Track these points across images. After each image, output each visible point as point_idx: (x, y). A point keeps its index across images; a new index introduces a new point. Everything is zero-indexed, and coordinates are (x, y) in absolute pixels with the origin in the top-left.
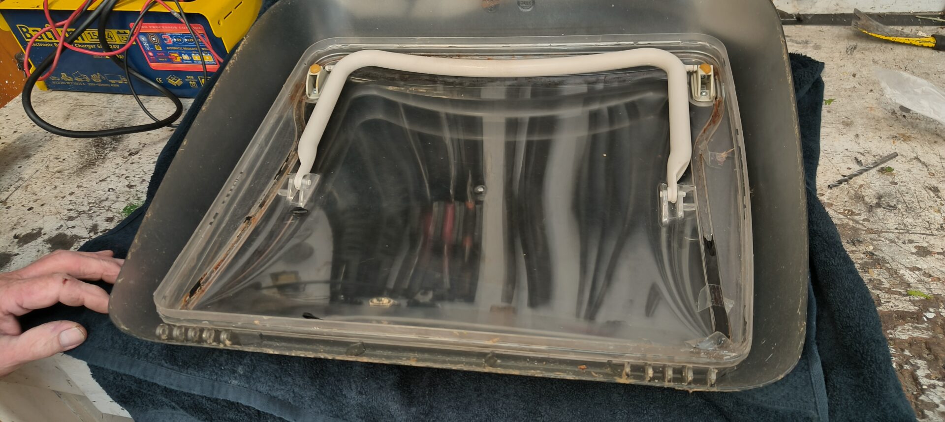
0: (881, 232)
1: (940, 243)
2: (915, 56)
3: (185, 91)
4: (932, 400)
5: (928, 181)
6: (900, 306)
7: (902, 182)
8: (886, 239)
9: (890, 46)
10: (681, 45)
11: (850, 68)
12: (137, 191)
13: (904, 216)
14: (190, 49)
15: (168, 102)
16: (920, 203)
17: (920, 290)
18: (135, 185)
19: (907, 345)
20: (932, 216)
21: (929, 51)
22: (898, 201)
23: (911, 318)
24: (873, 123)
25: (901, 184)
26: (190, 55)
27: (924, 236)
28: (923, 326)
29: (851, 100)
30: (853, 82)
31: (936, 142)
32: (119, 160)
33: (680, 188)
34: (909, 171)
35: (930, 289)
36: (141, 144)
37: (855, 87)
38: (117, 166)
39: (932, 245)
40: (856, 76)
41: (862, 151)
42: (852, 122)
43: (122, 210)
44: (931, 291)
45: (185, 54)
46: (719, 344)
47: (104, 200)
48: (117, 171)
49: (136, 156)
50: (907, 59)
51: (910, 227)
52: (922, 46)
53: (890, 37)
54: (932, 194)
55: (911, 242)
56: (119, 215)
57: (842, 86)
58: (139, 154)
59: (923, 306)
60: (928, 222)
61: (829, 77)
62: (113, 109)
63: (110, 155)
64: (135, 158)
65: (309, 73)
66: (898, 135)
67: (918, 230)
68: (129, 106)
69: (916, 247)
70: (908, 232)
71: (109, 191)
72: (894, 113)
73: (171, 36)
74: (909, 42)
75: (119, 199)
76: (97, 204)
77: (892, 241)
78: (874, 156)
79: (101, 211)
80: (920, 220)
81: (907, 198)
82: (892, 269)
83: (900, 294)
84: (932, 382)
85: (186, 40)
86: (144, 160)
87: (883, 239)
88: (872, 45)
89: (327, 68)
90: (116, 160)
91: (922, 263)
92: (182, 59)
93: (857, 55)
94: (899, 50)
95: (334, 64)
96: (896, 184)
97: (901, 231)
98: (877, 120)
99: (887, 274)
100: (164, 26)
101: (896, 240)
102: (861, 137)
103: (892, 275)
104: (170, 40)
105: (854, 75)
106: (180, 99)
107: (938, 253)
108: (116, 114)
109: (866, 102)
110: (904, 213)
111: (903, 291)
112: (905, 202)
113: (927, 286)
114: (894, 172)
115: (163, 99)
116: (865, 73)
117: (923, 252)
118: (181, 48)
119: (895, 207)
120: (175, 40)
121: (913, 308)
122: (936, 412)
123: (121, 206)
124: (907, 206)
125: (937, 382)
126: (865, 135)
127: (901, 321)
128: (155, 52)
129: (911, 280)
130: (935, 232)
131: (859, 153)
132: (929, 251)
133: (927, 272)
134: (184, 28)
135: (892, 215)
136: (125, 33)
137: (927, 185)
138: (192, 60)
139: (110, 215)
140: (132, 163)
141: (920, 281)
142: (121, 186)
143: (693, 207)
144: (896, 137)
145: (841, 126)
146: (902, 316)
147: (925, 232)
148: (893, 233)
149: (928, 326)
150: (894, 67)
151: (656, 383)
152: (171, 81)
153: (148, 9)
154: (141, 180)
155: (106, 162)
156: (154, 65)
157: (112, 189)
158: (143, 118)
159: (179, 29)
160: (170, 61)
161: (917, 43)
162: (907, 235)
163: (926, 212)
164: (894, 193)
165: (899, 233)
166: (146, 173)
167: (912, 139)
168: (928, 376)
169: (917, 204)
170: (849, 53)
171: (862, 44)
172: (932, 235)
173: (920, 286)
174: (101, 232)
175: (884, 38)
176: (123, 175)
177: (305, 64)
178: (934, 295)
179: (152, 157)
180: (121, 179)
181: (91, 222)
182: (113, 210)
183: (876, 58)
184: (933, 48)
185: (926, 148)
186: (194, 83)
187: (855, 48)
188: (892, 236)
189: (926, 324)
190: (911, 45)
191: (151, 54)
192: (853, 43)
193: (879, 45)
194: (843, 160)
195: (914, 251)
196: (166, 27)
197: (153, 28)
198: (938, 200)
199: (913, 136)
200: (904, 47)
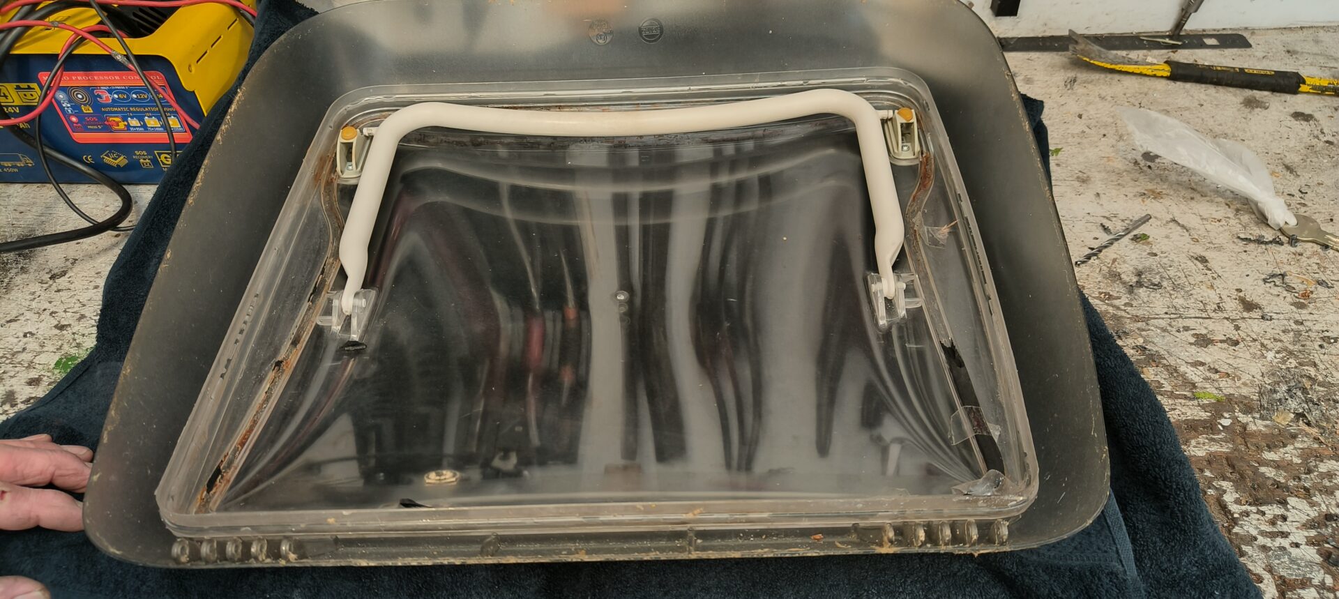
0: (1149, 319)
1: (1220, 328)
2: (1149, 89)
3: (134, 174)
4: (1248, 532)
5: (1192, 250)
6: (1188, 414)
7: (1162, 253)
8: (1157, 327)
9: (1117, 77)
10: (865, 83)
11: (1074, 108)
12: (74, 334)
13: (1173, 297)
14: (142, 109)
15: (103, 193)
16: (1189, 278)
17: (1208, 390)
18: (70, 325)
19: (1205, 463)
20: (1205, 294)
21: (1164, 82)
22: (1162, 277)
23: (1204, 428)
24: (1114, 178)
25: (1162, 255)
26: (141, 119)
27: (1201, 320)
28: (1220, 436)
29: (1082, 149)
30: (1079, 126)
31: (1192, 199)
32: (36, 287)
33: (898, 278)
34: (1167, 237)
35: (1219, 389)
36: (67, 260)
37: (1083, 132)
38: (33, 297)
39: (1212, 332)
40: (1083, 117)
41: (1107, 214)
42: (1088, 177)
43: (53, 366)
44: (1221, 390)
45: (132, 117)
46: (998, 486)
47: (19, 352)
48: (34, 304)
49: (63, 278)
50: (1141, 93)
51: (1182, 310)
52: (1155, 76)
53: (1116, 64)
54: (1200, 266)
55: (1187, 329)
56: (49, 374)
57: (1069, 131)
58: (67, 276)
59: (1215, 411)
60: (1202, 302)
61: (1050, 119)
62: (11, 208)
63: (18, 280)
64: (62, 282)
65: (340, 140)
66: (1146, 192)
67: (1192, 313)
68: (38, 201)
69: (1194, 335)
70: (1181, 317)
71: (25, 336)
72: (1136, 163)
73: (110, 91)
74: (1138, 72)
75: (45, 349)
76: (7, 358)
77: (1164, 330)
78: (1123, 221)
79: (17, 369)
80: (1193, 300)
81: (1172, 273)
82: (1170, 366)
83: (1186, 397)
84: (1244, 508)
85: (134, 96)
86: (78, 284)
87: (1152, 328)
88: (1096, 76)
89: (366, 131)
90: (29, 287)
91: (1204, 355)
92: (128, 126)
93: (1079, 89)
94: (1128, 82)
95: (377, 125)
96: (1156, 255)
97: (1172, 316)
98: (1118, 174)
99: (1165, 373)
100: (98, 75)
101: (1169, 328)
102: (1102, 195)
103: (1172, 374)
104: (106, 97)
105: (1080, 116)
106: (125, 187)
107: (1222, 341)
108: (18, 215)
109: (1100, 150)
110: (1172, 292)
111: (1189, 394)
112: (1170, 279)
113: (1216, 384)
114: (1150, 239)
115: (94, 188)
116: (1092, 112)
117: (1203, 341)
118: (126, 109)
119: (1159, 286)
120: (116, 96)
121: (1204, 415)
122: (1255, 547)
123: (50, 359)
124: (1173, 283)
125: (1249, 508)
126: (1107, 194)
127: (1193, 433)
128: (81, 116)
129: (1196, 379)
130: (1212, 315)
131: (1104, 217)
132: (1209, 339)
133: (1212, 366)
134: (134, 78)
135: (1158, 296)
136: (29, 88)
137: (1192, 254)
138: (145, 126)
139: (33, 374)
140: (58, 291)
141: (1206, 379)
142: (45, 327)
143: (919, 302)
144: (1144, 194)
145: (1077, 184)
146: (1194, 427)
147: (1200, 316)
148: (1163, 318)
149: (1226, 437)
150: (1127, 104)
151: (927, 548)
152: (108, 160)
153: (72, 51)
154: (78, 316)
155: (13, 293)
156: (80, 137)
157: (30, 333)
158: (64, 219)
159: (122, 79)
160: (108, 128)
161: (1149, 72)
162: (1180, 320)
163: (1198, 290)
164: (1154, 267)
165: (1170, 319)
166: (84, 305)
167: (1164, 196)
168: (1238, 502)
169: (1185, 279)
170: (1069, 86)
171: (1083, 76)
172: (1210, 318)
173: (1208, 386)
174: (22, 402)
175: (1109, 66)
176: (45, 310)
177: (331, 127)
178: (1226, 395)
179: (91, 279)
180: (43, 317)
181: (3, 388)
182: (37, 366)
183: (1103, 94)
184: (1168, 78)
185: (1183, 207)
186: (147, 160)
187: (1075, 81)
188: (1163, 323)
189: (1223, 434)
190: (1141, 75)
191: (74, 119)
192: (1071, 74)
193: (1103, 76)
194: (1087, 228)
195: (1193, 340)
196: (101, 78)
197: (77, 79)
198: (1209, 272)
199: (1164, 192)
200: (1134, 78)
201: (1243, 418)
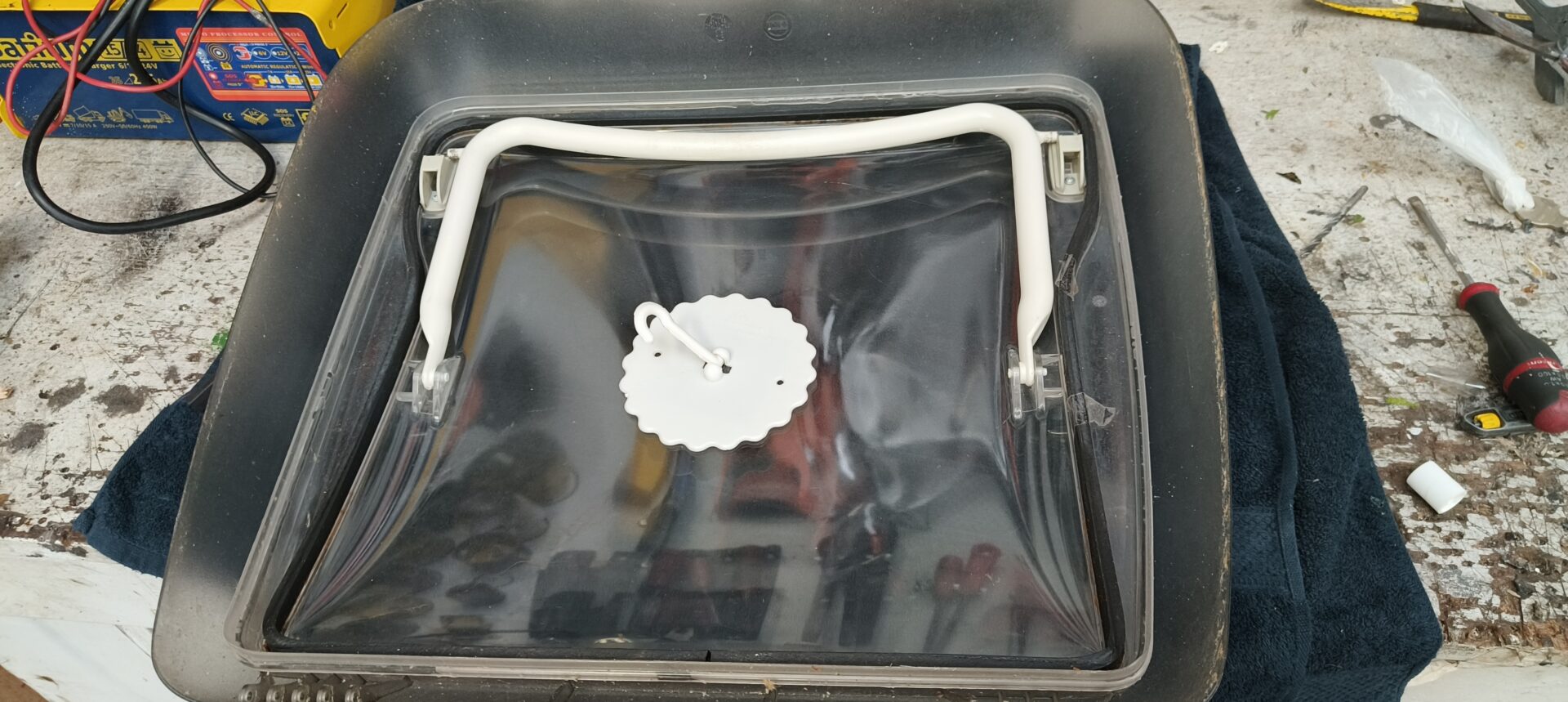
0: (1349, 314)
1: (1427, 326)
2: (1391, 36)
3: (273, 132)
4: (1420, 548)
5: (1410, 235)
6: (1376, 421)
7: (1376, 237)
8: (1357, 324)
9: (1355, 20)
11: (1300, 59)
12: (228, 307)
13: (1380, 289)
14: (282, 67)
15: (244, 151)
16: (1401, 267)
17: (1402, 395)
18: (223, 298)
19: (1387, 475)
20: (1416, 287)
21: (1410, 27)
22: (1371, 266)
23: (1391, 436)
24: (1334, 146)
25: (1376, 240)
26: (281, 76)
27: (1406, 317)
28: (1407, 446)
29: (1302, 111)
30: (1303, 82)
31: (1420, 173)
32: (185, 256)
34: (1384, 219)
35: (1414, 394)
36: (214, 227)
37: (1307, 90)
38: (184, 267)
39: (1416, 330)
40: (1309, 72)
41: (1319, 191)
42: (1304, 145)
43: (211, 341)
44: (1416, 396)
45: (272, 75)
47: (176, 326)
48: (186, 275)
49: (212, 247)
50: (1380, 42)
51: (1387, 304)
52: (1399, 20)
53: (1354, 7)
54: (1416, 253)
55: (1389, 326)
56: (208, 350)
57: (1290, 89)
58: (216, 244)
59: (1406, 419)
60: (1411, 295)
61: (1270, 73)
62: (153, 168)
63: (168, 247)
64: (211, 251)
66: (1368, 165)
67: (1399, 308)
68: (179, 160)
69: (1396, 334)
70: (1385, 313)
71: (181, 309)
72: (1362, 129)
73: (249, 48)
74: (1380, 15)
75: (201, 323)
76: (166, 333)
77: (1365, 327)
78: (1337, 199)
79: (176, 344)
80: (1401, 294)
81: (1383, 261)
82: (1365, 367)
83: (1376, 403)
84: (1420, 523)
85: (274, 53)
86: (228, 254)
87: (1351, 324)
88: (1331, 19)
90: (180, 256)
91: (1403, 357)
92: (268, 84)
93: (1309, 36)
94: (1368, 27)
96: (1368, 240)
97: (1376, 311)
98: (1340, 142)
99: (1358, 375)
100: (237, 32)
101: (1370, 325)
102: (1317, 168)
103: (1365, 376)
104: (245, 54)
105: (1305, 70)
106: (265, 145)
107: (1426, 341)
108: (161, 176)
109: (1323, 113)
110: (1380, 284)
111: (1379, 399)
112: (1380, 268)
113: (1412, 389)
114: (1364, 222)
115: (235, 146)
116: (1320, 65)
117: (1406, 340)
118: (266, 67)
119: (1367, 277)
120: (255, 53)
121: (1393, 423)
122: (1425, 564)
123: (207, 334)
124: (1382, 273)
125: (1424, 523)
126: (1324, 167)
127: (1379, 441)
128: (221, 73)
129: (1390, 383)
130: (1421, 311)
131: (1316, 194)
132: (1412, 338)
133: (1410, 369)
134: (272, 36)
135: (1363, 287)
136: (167, 44)
137: (1409, 240)
138: (285, 84)
139: (193, 350)
140: (209, 261)
141: (1402, 383)
142: (200, 300)
144: (1366, 167)
145: (1290, 154)
146: (1381, 434)
147: (1406, 311)
148: (1365, 314)
149: (1413, 447)
150: (1362, 55)
152: (249, 118)
153: (212, 7)
154: (231, 288)
155: (164, 262)
156: (219, 94)
157: (185, 305)
158: (207, 181)
159: (261, 35)
160: (247, 86)
161: (1393, 16)
162: (1384, 316)
163: (1408, 282)
164: (1364, 254)
165: (1373, 314)
166: (235, 277)
167: (1388, 170)
168: (1414, 517)
169: (1396, 269)
170: (1297, 33)
171: (1315, 19)
172: (1417, 314)
173: (1402, 390)
174: (185, 379)
175: (1346, 8)
176: (197, 281)
178: (1420, 402)
179: (240, 249)
180: (196, 289)
181: (165, 364)
182: (196, 341)
183: (1336, 41)
184: (1415, 23)
185: (1407, 183)
186: (288, 119)
187: (1305, 25)
188: (1363, 319)
189: (1410, 444)
190: (1384, 18)
191: (213, 76)
192: (1301, 17)
193: (1339, 19)
194: (1295, 207)
195: (1394, 339)
196: (240, 34)
197: (215, 35)
198: (1424, 261)
199: (1389, 164)
200: (1375, 21)
201: (1435, 427)
